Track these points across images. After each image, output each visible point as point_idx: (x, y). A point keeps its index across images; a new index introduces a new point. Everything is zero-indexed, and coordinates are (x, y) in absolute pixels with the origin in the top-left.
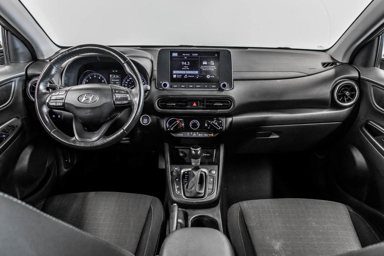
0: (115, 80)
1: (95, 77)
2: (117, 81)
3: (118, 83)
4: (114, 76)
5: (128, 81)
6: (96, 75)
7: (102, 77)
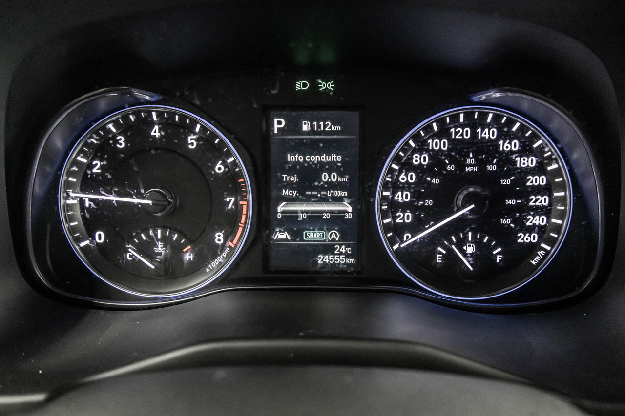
0: (315, 159)
1: (156, 132)
2: (331, 167)
3: (334, 178)
4: (305, 127)
5: (419, 169)
6: (166, 124)
7: (214, 136)
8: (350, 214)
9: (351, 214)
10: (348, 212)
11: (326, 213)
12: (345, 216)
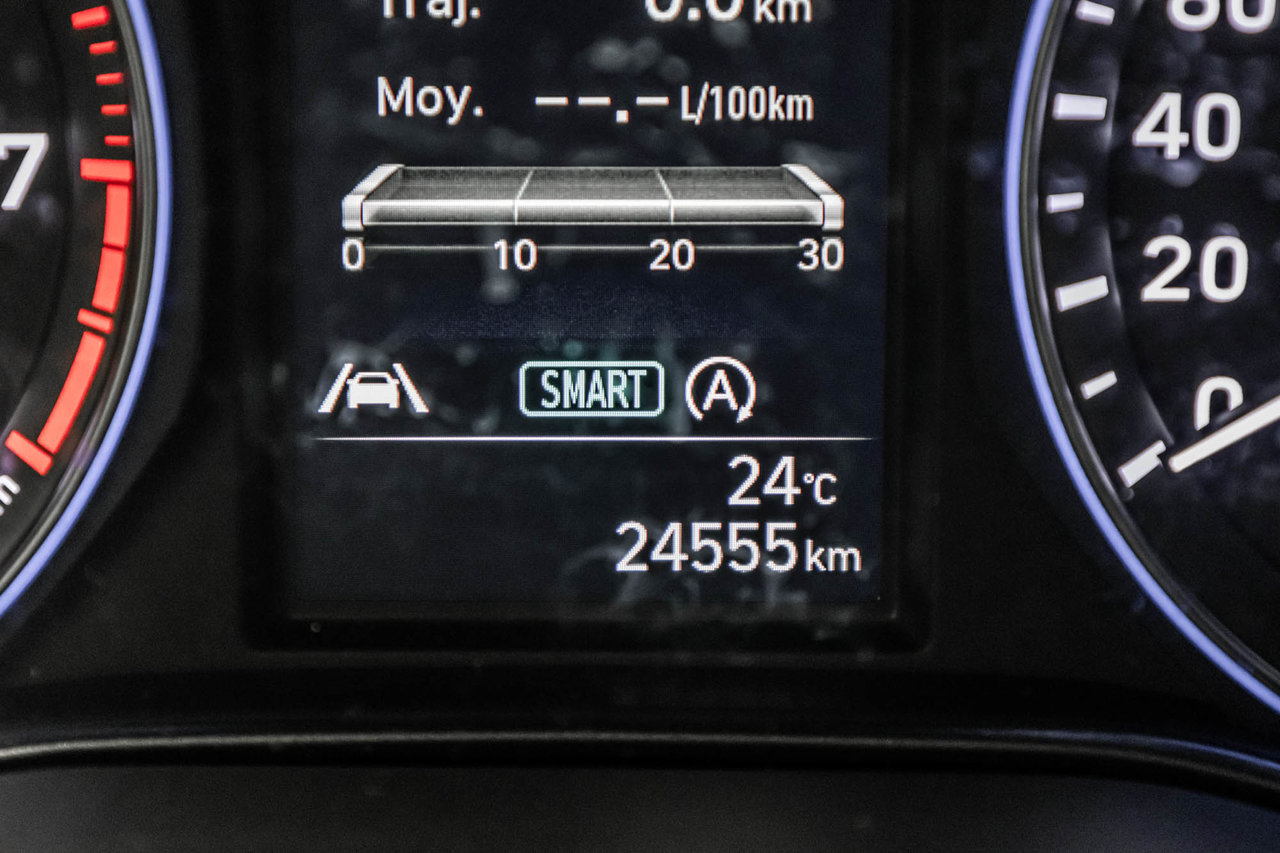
8: (829, 242)
9: (837, 243)
10: (818, 234)
11: (672, 233)
12: (800, 255)
